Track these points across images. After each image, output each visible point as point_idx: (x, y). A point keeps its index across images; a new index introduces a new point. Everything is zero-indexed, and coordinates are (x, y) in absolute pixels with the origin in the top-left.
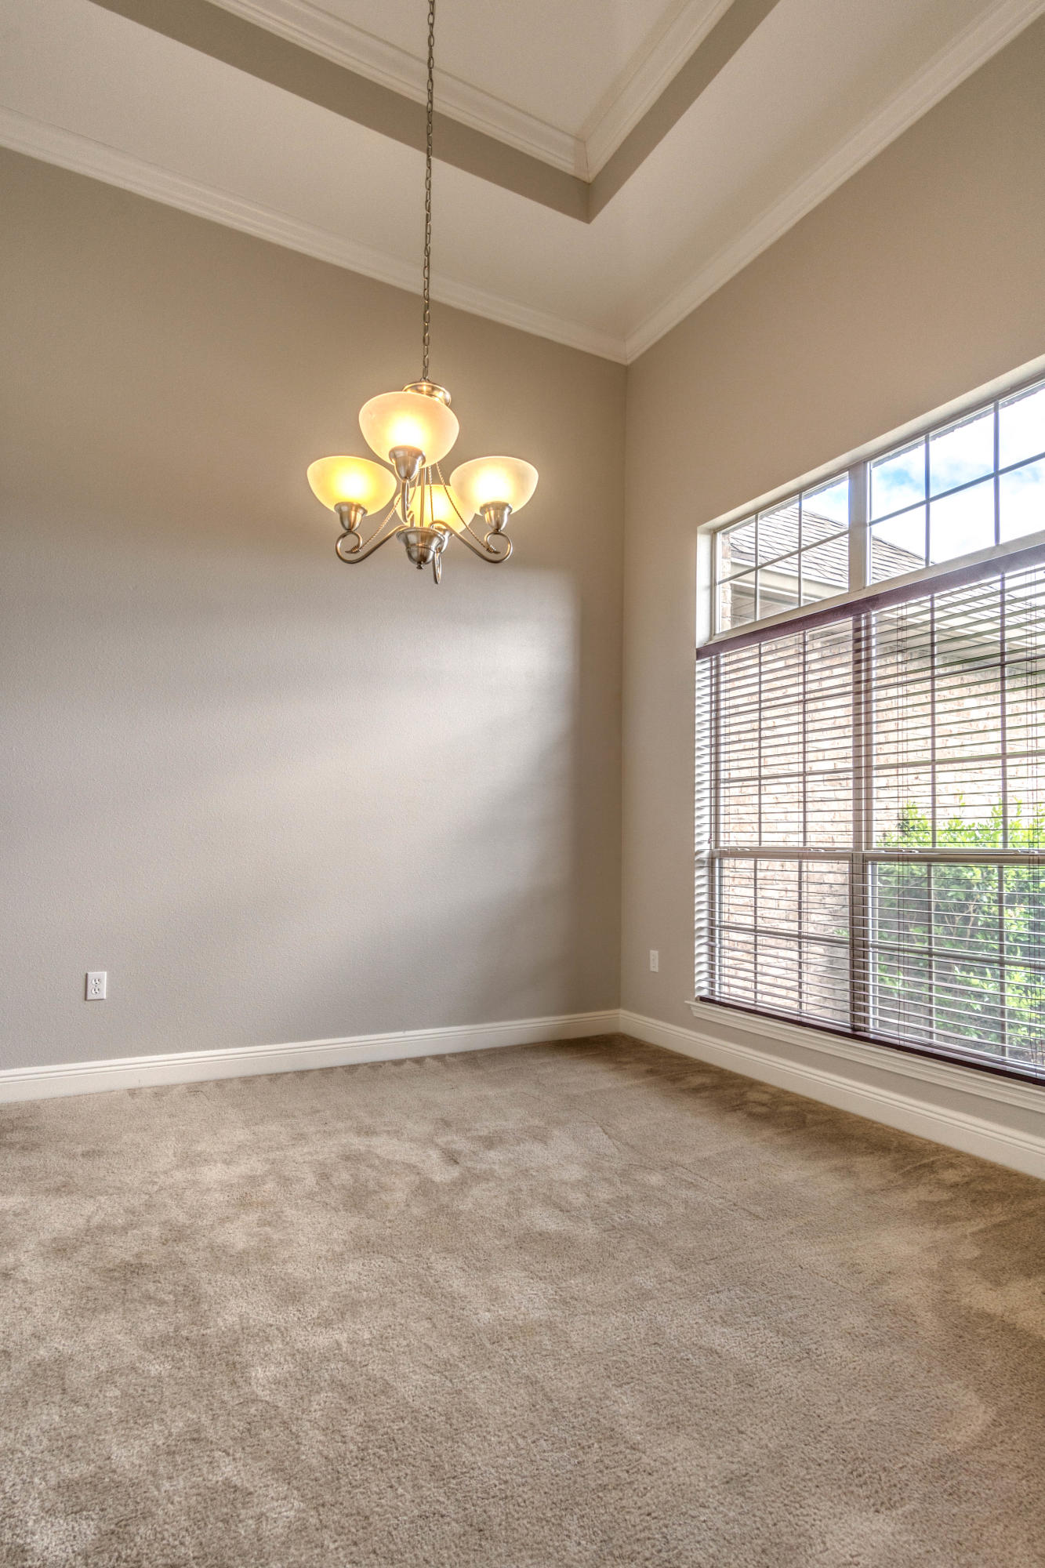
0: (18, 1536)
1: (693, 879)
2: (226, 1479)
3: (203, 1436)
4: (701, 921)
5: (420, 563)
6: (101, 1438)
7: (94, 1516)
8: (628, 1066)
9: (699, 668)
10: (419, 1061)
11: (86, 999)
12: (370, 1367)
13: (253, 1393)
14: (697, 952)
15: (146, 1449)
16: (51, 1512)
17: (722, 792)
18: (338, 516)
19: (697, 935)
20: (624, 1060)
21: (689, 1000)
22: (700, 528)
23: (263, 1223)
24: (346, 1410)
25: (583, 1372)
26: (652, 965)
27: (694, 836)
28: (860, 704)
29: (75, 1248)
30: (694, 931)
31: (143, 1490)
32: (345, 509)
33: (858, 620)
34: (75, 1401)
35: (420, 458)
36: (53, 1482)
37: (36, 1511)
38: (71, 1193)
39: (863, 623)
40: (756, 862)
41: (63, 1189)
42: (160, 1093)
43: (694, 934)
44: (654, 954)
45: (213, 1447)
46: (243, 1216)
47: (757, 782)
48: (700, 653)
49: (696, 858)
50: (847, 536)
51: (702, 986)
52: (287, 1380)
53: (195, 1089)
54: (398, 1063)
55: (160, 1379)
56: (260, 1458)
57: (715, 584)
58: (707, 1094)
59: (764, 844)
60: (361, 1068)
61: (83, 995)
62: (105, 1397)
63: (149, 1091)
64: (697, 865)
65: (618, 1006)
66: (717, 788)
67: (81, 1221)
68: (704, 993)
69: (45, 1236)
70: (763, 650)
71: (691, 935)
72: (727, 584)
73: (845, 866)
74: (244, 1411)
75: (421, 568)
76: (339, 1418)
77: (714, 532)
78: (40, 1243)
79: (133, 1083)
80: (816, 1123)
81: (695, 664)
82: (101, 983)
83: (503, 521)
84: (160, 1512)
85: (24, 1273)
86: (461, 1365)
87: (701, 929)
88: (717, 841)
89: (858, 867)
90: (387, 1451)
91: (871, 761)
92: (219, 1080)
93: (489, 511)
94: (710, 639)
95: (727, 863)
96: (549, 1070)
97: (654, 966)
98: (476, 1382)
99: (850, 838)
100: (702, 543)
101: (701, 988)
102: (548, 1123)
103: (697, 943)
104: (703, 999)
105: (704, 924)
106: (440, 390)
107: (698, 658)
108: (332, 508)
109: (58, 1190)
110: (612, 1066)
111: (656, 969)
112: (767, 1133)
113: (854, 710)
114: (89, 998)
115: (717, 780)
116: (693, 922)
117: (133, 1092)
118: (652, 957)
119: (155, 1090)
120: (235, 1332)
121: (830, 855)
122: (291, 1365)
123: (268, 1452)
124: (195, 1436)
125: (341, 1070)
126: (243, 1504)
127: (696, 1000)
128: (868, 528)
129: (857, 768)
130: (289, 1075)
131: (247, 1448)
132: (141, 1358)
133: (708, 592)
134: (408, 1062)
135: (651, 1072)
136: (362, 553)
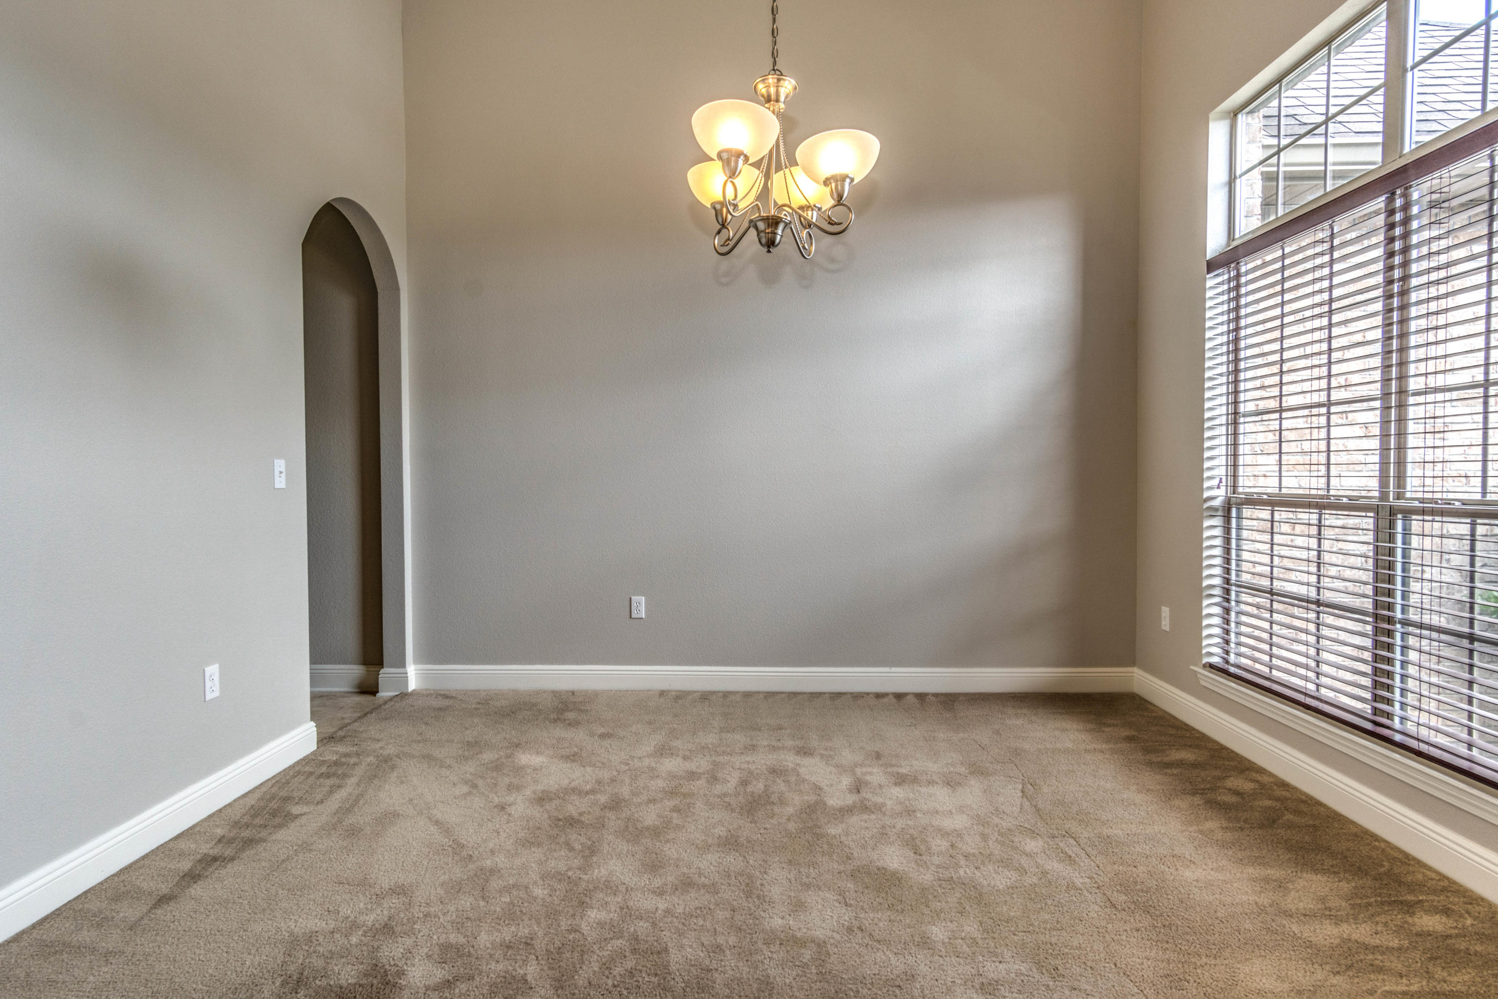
0: (407, 964)
1: (1201, 530)
2: (525, 974)
3: (532, 943)
4: (1212, 576)
5: (769, 247)
6: (481, 924)
7: (446, 969)
8: (1107, 729)
9: (1209, 283)
10: (899, 696)
11: (631, 617)
12: (664, 933)
13: (580, 926)
14: (1205, 612)
15: (498, 940)
16: (429, 957)
17: (1241, 428)
18: (714, 212)
19: (1205, 594)
20: (1111, 722)
21: (1196, 665)
22: (1212, 115)
23: (676, 809)
24: (625, 957)
25: (815, 987)
26: (1163, 623)
27: (1202, 480)
28: (1391, 310)
29: (551, 799)
30: (1201, 589)
31: (479, 963)
32: (718, 207)
33: (1391, 200)
34: (483, 898)
35: (742, 157)
36: (442, 941)
37: (423, 954)
38: (574, 761)
39: (1398, 203)
40: (1273, 512)
41: (572, 758)
42: (681, 696)
43: (1202, 592)
44: (1165, 611)
45: (533, 951)
46: (666, 801)
47: (1277, 415)
48: (1211, 266)
49: (1206, 505)
50: (1382, 90)
51: (1212, 651)
52: (605, 924)
53: (705, 697)
54: (879, 696)
55: (535, 898)
56: (552, 969)
57: (1235, 178)
58: (1175, 771)
59: (1284, 491)
60: (845, 696)
61: (629, 614)
62: (500, 900)
63: (673, 693)
64: (1206, 514)
65: (1133, 663)
66: (1236, 423)
67: (567, 781)
68: (1215, 660)
69: (540, 787)
70: (1287, 250)
71: (1198, 593)
72: (1256, 174)
73: (1368, 522)
74: (566, 936)
75: (769, 251)
76: (617, 960)
77: (1234, 114)
78: (534, 792)
79: (665, 686)
80: (1289, 826)
81: (1205, 280)
82: (640, 606)
83: (843, 191)
84: (478, 979)
85: (512, 810)
86: (728, 952)
87: (1212, 587)
88: (1235, 487)
89: (1383, 523)
90: (629, 993)
91: (1407, 385)
92: (727, 692)
93: (831, 183)
94: (1228, 245)
95: (1247, 512)
96: (1019, 722)
97: (1166, 625)
98: (728, 968)
99: (1374, 483)
100: (1218, 132)
101: (1210, 654)
102: (972, 773)
103: (1205, 602)
104: (1211, 666)
105: (1217, 581)
106: (784, 80)
107: (1208, 272)
108: (709, 207)
109: (568, 757)
110: (1093, 726)
111: (1167, 628)
112: (1212, 825)
113: (1384, 319)
114: (633, 616)
115: (1236, 413)
116: (1201, 579)
117: (662, 693)
118: (1163, 615)
119: (678, 694)
120: (599, 882)
121: (1353, 506)
122: (616, 915)
123: (559, 967)
124: (529, 941)
125: (849, 696)
126: (523, 992)
127: (1204, 666)
128: (1409, 74)
129: (1386, 395)
130: (783, 695)
131: (550, 960)
132: (535, 882)
133: (1226, 189)
134: (891, 696)
135: (1130, 739)
136: (732, 243)
